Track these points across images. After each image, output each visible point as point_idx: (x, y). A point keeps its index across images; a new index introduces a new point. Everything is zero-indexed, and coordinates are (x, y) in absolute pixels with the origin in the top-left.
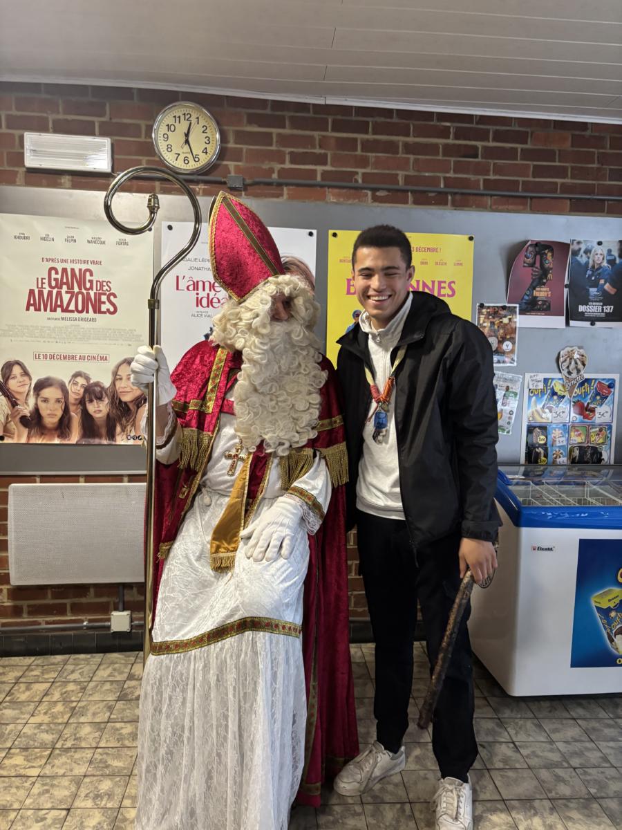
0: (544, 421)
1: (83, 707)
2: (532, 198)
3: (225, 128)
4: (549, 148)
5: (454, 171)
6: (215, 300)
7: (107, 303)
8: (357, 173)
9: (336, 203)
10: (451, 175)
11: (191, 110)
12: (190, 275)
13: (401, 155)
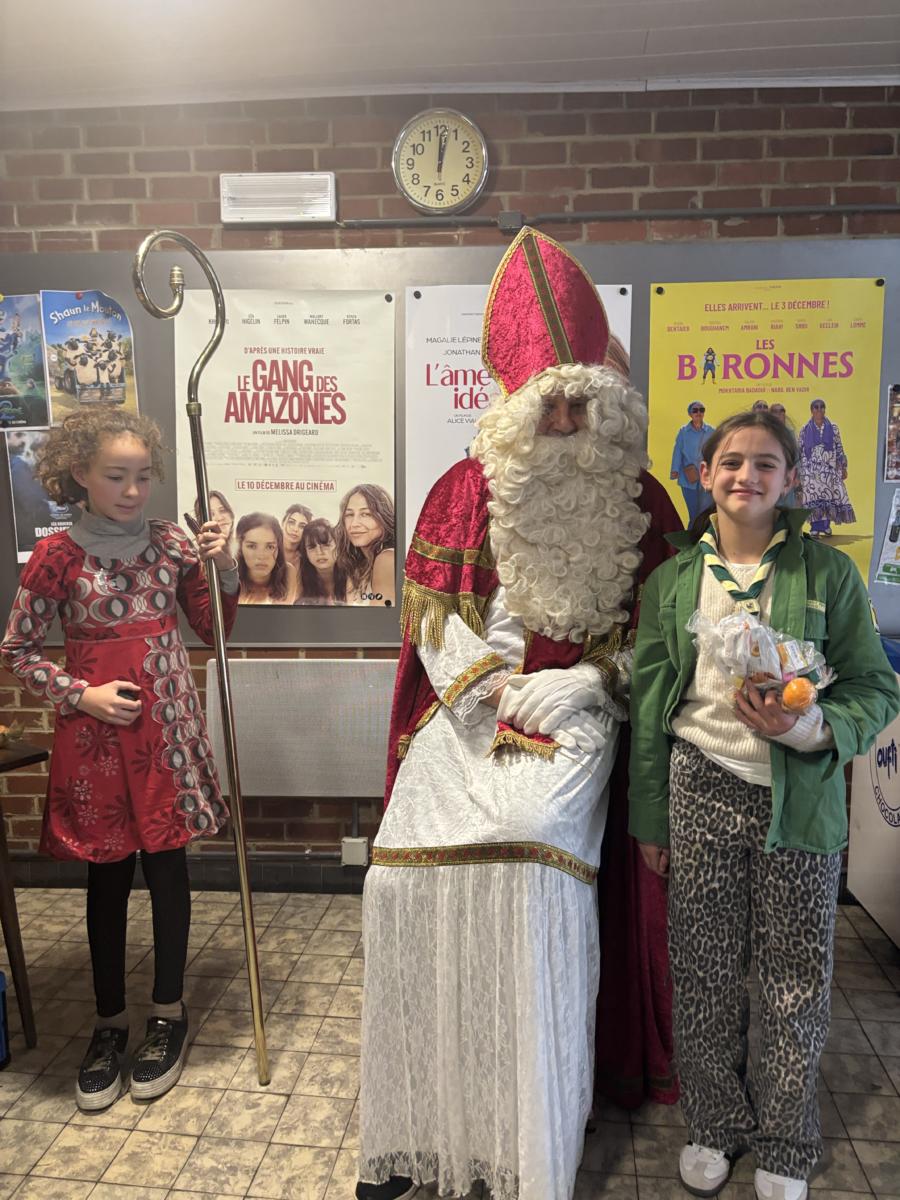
1: (307, 962)
3: (497, 141)
5: (852, 177)
6: (479, 399)
7: (331, 405)
8: (694, 193)
9: (662, 243)
10: (848, 183)
11: (445, 120)
12: (446, 361)
13: (766, 159)
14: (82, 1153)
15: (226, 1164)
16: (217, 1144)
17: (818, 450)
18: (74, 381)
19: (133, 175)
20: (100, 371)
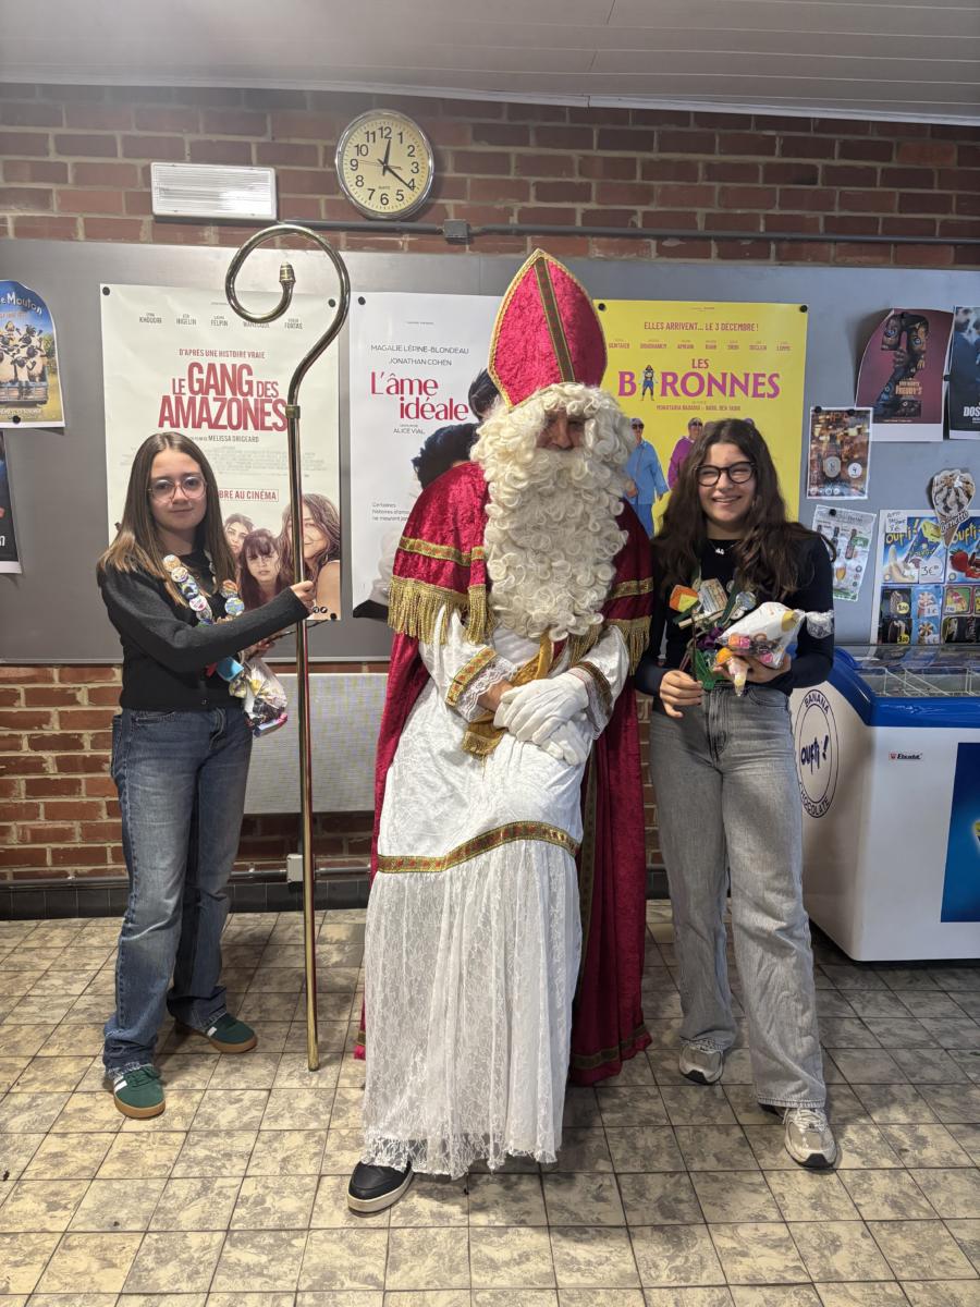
0: (907, 580)
2: (896, 244)
3: (441, 147)
4: (924, 167)
5: (780, 205)
6: (428, 408)
7: (273, 413)
8: (634, 212)
9: (605, 260)
10: (776, 211)
11: (391, 121)
12: (391, 370)
13: (702, 182)
14: (70, 1157)
15: (219, 1151)
16: (206, 1136)
19: (53, 157)
20: (18, 368)
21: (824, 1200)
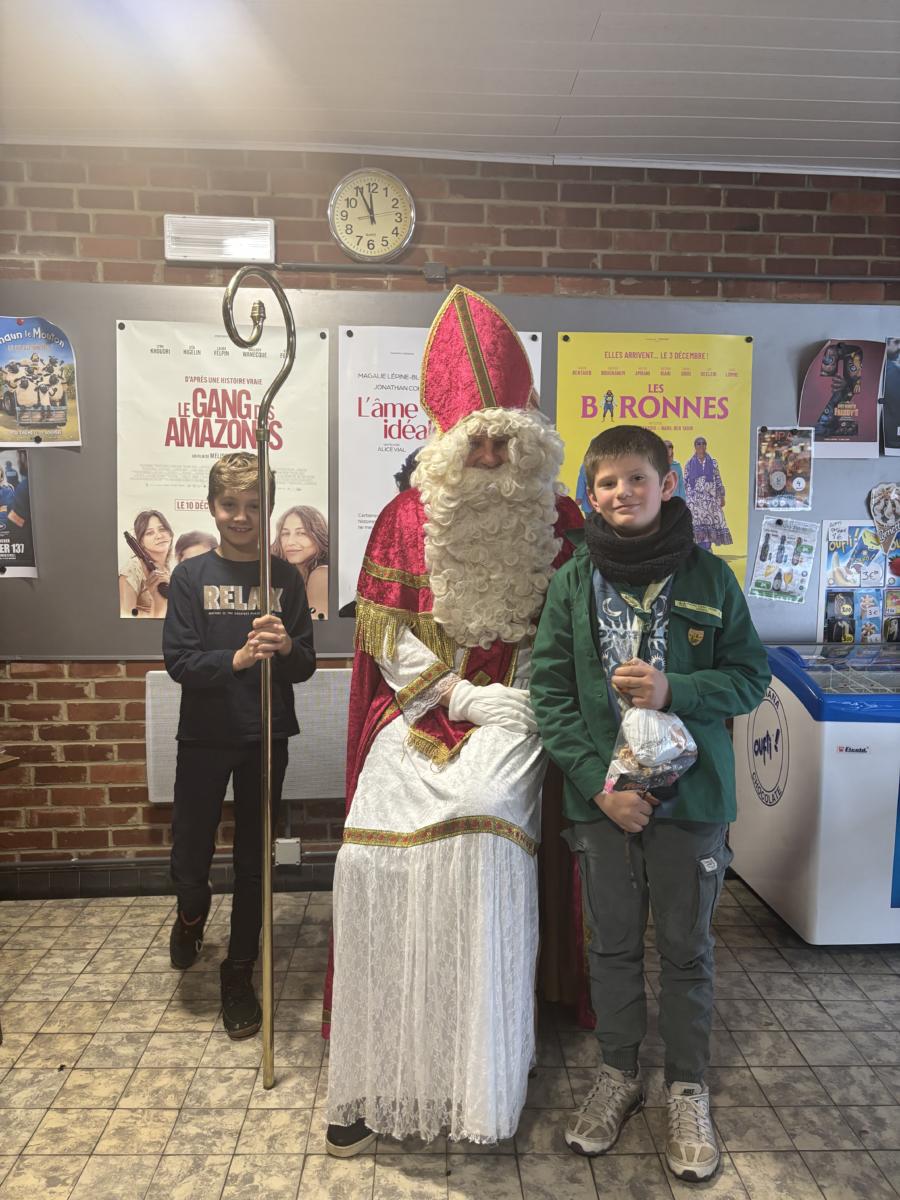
0: (849, 584)
2: (832, 283)
3: (421, 200)
4: (855, 215)
5: (726, 249)
6: (407, 429)
8: (595, 256)
10: (722, 254)
11: (377, 178)
12: (376, 396)
13: (655, 230)
14: (70, 1132)
15: (210, 1129)
16: (198, 1114)
17: (701, 482)
18: (14, 403)
19: (77, 210)
20: (41, 394)
21: (789, 1182)
